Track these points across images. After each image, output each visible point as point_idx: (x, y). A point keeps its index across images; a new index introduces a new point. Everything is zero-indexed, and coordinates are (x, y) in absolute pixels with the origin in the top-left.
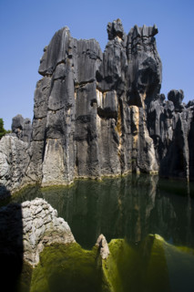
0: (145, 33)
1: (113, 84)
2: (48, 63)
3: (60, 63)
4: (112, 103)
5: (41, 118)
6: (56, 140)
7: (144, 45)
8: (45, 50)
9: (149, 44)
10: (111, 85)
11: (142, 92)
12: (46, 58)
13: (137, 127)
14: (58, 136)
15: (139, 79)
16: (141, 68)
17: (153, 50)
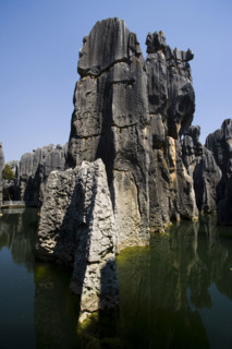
0: (179, 57)
1: (160, 106)
2: (90, 58)
3: (120, 61)
4: (159, 129)
5: (86, 138)
6: (123, 174)
7: (179, 69)
8: (84, 41)
9: (184, 69)
10: (156, 107)
11: (178, 122)
12: (87, 51)
13: (175, 163)
14: (126, 167)
15: (177, 106)
16: (180, 93)
17: (189, 76)
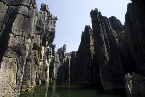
0: (53, 17)
1: (40, 32)
3: (24, 5)
4: (38, 41)
7: (52, 21)
10: (39, 32)
11: (47, 41)
13: (43, 57)
14: (13, 56)
15: (48, 35)
16: (50, 30)
17: (55, 25)
